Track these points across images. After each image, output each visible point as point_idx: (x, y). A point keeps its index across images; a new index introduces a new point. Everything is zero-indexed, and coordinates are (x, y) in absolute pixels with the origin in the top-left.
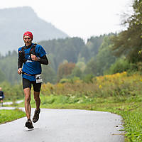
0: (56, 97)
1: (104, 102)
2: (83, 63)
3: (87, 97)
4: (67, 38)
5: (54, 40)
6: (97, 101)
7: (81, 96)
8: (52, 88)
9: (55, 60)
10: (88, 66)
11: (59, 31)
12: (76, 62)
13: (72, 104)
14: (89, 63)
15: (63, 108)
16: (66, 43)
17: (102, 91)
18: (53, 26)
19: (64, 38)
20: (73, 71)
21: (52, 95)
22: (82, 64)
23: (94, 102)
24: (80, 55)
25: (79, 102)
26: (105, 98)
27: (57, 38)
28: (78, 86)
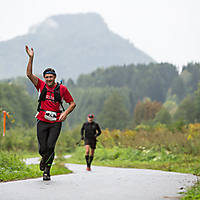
0: (122, 150)
1: (193, 161)
2: (174, 103)
3: (168, 153)
4: (152, 64)
5: (132, 66)
6: (183, 159)
7: (159, 150)
8: (117, 137)
9: (131, 96)
10: (181, 108)
11: (139, 53)
12: (163, 101)
13: (144, 162)
14: (182, 103)
15: (129, 167)
16: (150, 71)
17: (193, 144)
18: (132, 45)
19: (147, 63)
20: (157, 114)
21: (115, 147)
22: (172, 105)
23: (178, 160)
24: (170, 91)
25: (155, 159)
26: (196, 155)
27: (136, 64)
28: (157, 136)
